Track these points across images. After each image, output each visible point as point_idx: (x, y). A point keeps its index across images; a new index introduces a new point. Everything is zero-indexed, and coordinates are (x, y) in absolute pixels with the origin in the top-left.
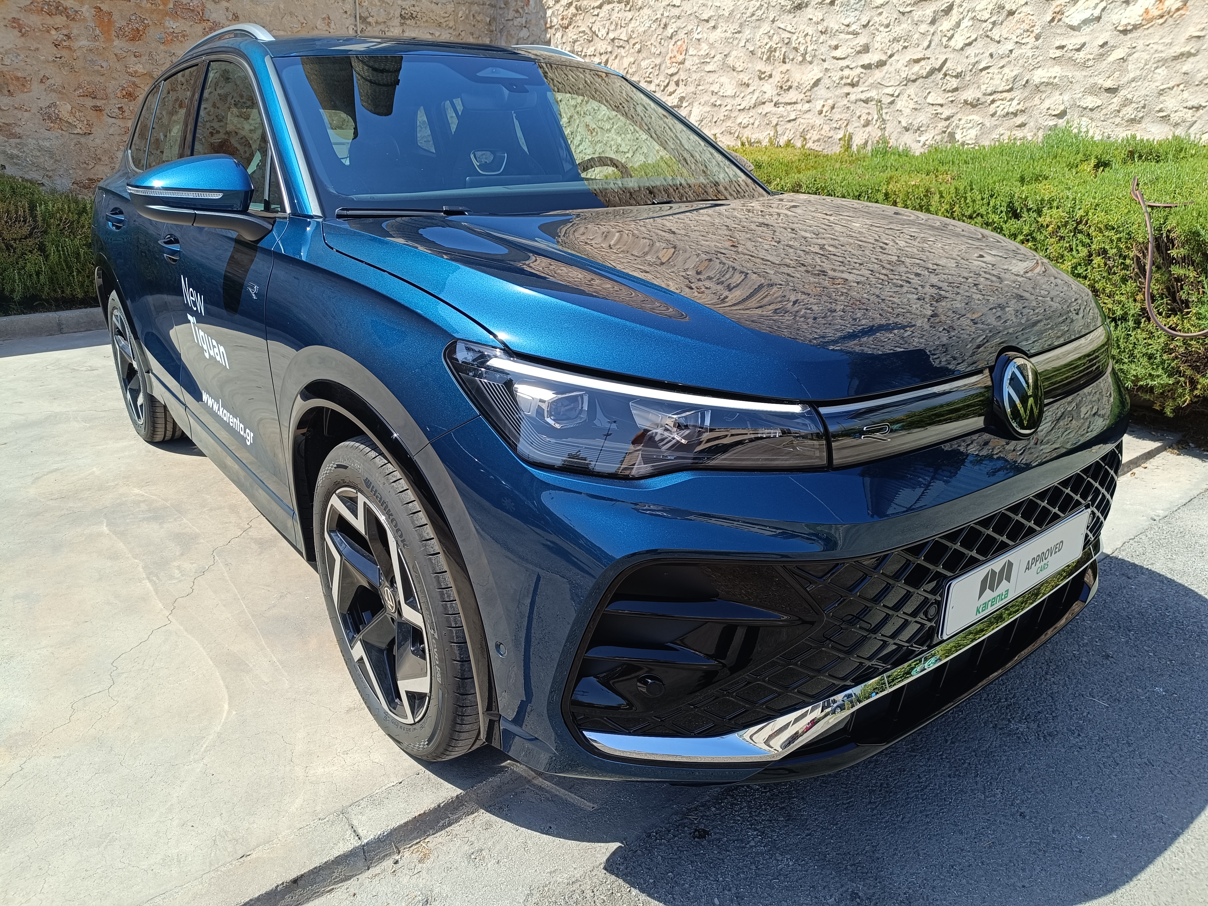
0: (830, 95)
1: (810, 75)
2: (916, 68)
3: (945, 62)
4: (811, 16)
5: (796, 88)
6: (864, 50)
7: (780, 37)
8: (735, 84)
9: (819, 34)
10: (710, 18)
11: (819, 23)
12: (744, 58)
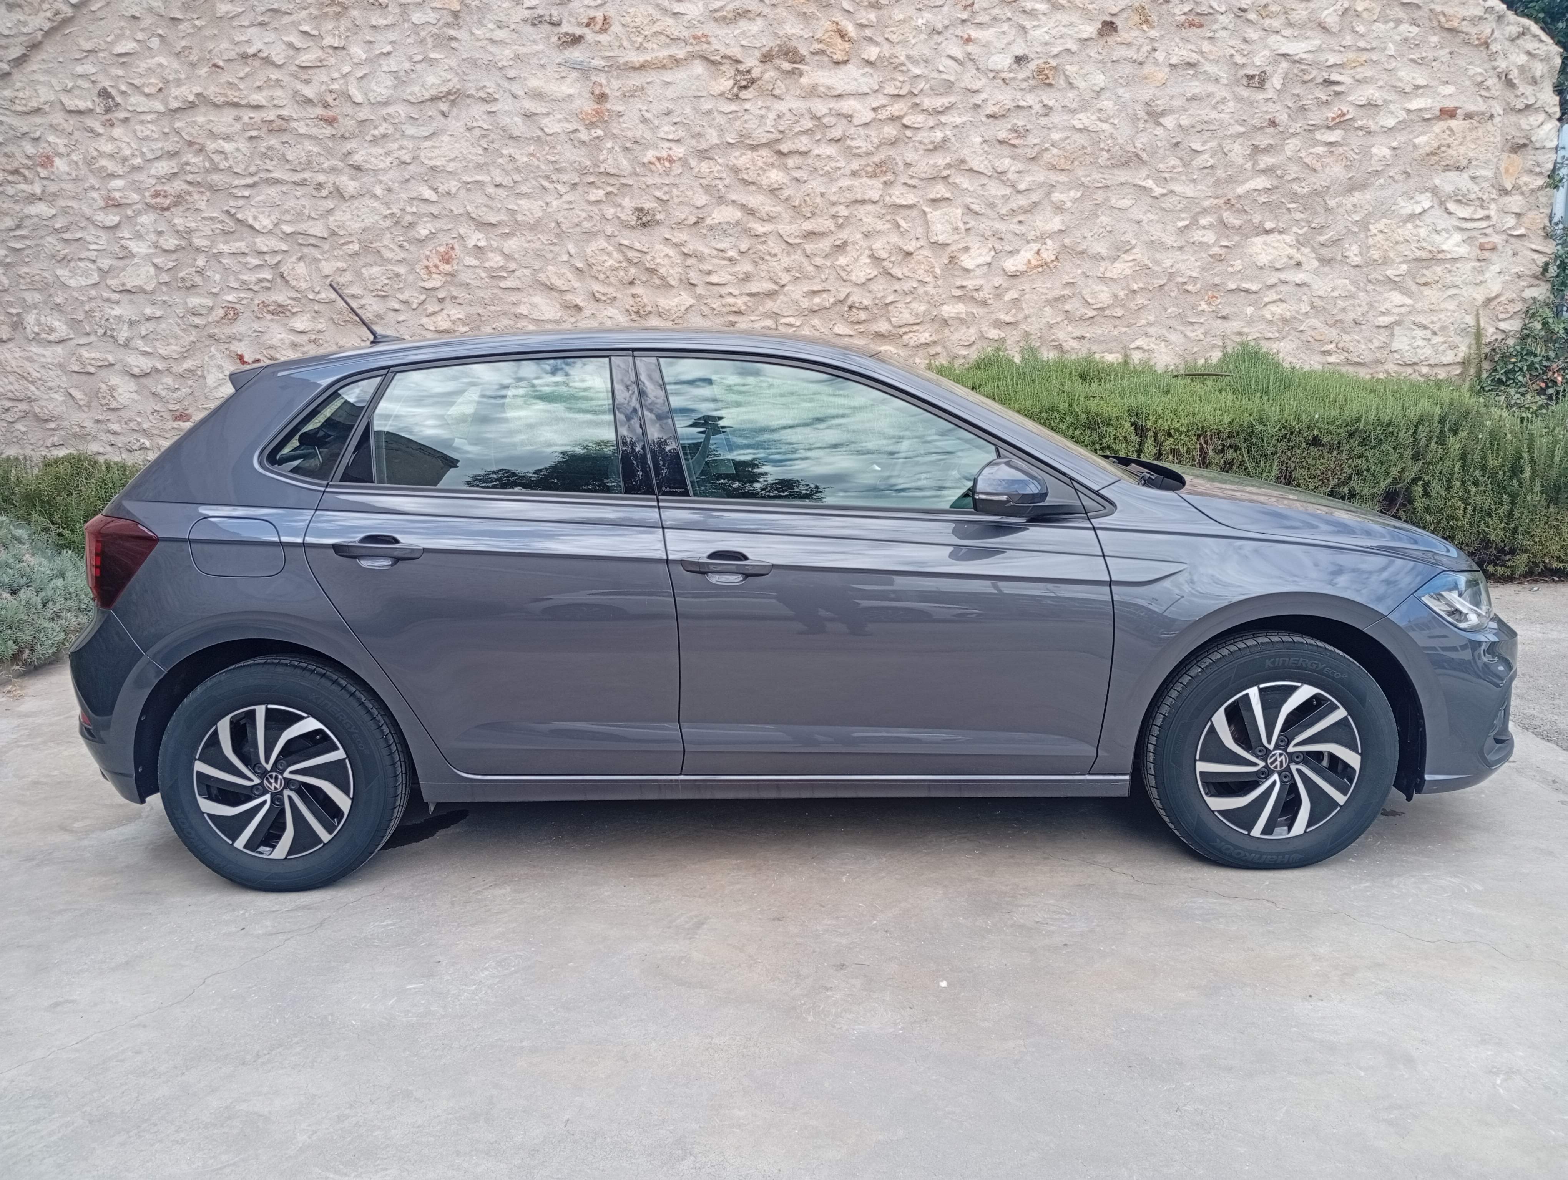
1: (676, 300)
2: (817, 300)
3: (848, 295)
4: (667, 236)
5: (660, 315)
6: (747, 277)
7: (625, 255)
8: (558, 306)
9: (682, 257)
10: (499, 223)
11: (682, 245)
12: (570, 276)
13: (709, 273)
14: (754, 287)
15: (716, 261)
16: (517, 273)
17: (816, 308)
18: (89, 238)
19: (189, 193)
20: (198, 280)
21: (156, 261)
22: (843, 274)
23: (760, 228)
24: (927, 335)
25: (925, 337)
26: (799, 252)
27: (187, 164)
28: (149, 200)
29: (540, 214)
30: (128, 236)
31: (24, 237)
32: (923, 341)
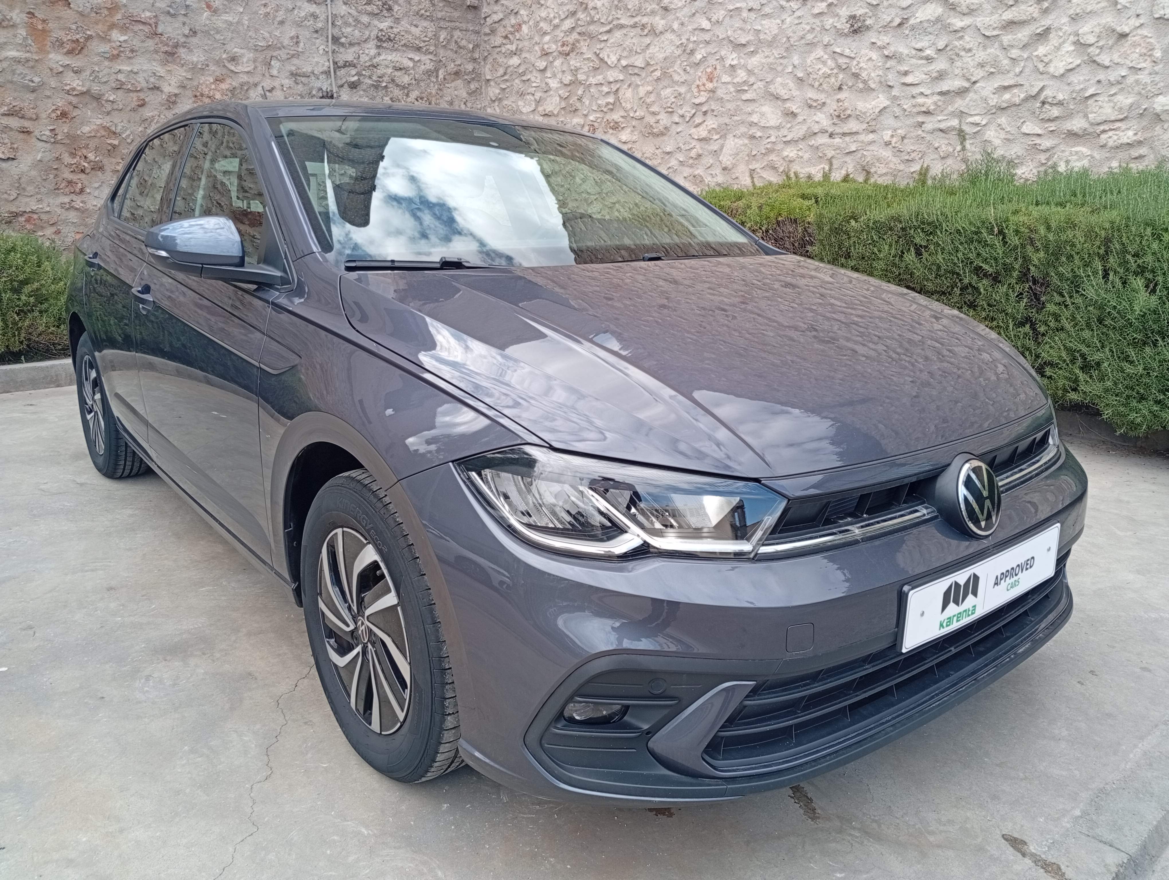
0: (900, 124)
1: (873, 103)
2: (1007, 96)
3: (1042, 89)
4: (873, 40)
5: (857, 117)
6: (941, 76)
7: (836, 63)
8: (780, 114)
9: (884, 59)
10: (748, 42)
11: (884, 47)
12: (791, 85)
13: (906, 73)
14: (945, 86)
15: (914, 61)
16: (755, 87)
17: (1005, 105)
18: (533, 79)
19: (578, 41)
20: (578, 105)
21: (560, 92)
22: (1041, 66)
23: (958, 23)
24: (1130, 133)
25: (1128, 136)
26: (996, 45)
27: (579, 20)
28: (560, 49)
29: (776, 32)
30: (549, 75)
31: (507, 80)
32: (1125, 140)
